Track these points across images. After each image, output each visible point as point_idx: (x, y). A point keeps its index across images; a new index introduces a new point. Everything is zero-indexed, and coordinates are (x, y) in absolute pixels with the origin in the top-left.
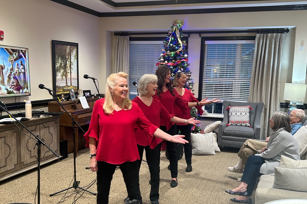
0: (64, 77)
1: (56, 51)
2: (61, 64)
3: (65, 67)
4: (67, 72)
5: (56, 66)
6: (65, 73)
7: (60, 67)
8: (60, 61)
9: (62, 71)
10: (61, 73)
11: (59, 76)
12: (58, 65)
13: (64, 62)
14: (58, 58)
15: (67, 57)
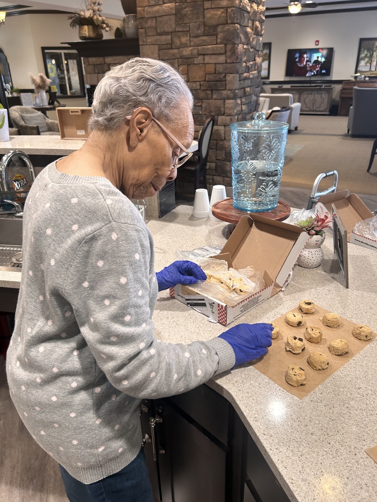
0: (368, 64)
1: (362, 45)
2: (367, 54)
3: (371, 56)
4: (373, 60)
5: (361, 56)
6: (370, 61)
7: (366, 56)
8: (366, 52)
9: (367, 60)
10: (365, 61)
11: (362, 63)
12: (363, 55)
13: (370, 53)
14: (364, 50)
15: (375, 49)
